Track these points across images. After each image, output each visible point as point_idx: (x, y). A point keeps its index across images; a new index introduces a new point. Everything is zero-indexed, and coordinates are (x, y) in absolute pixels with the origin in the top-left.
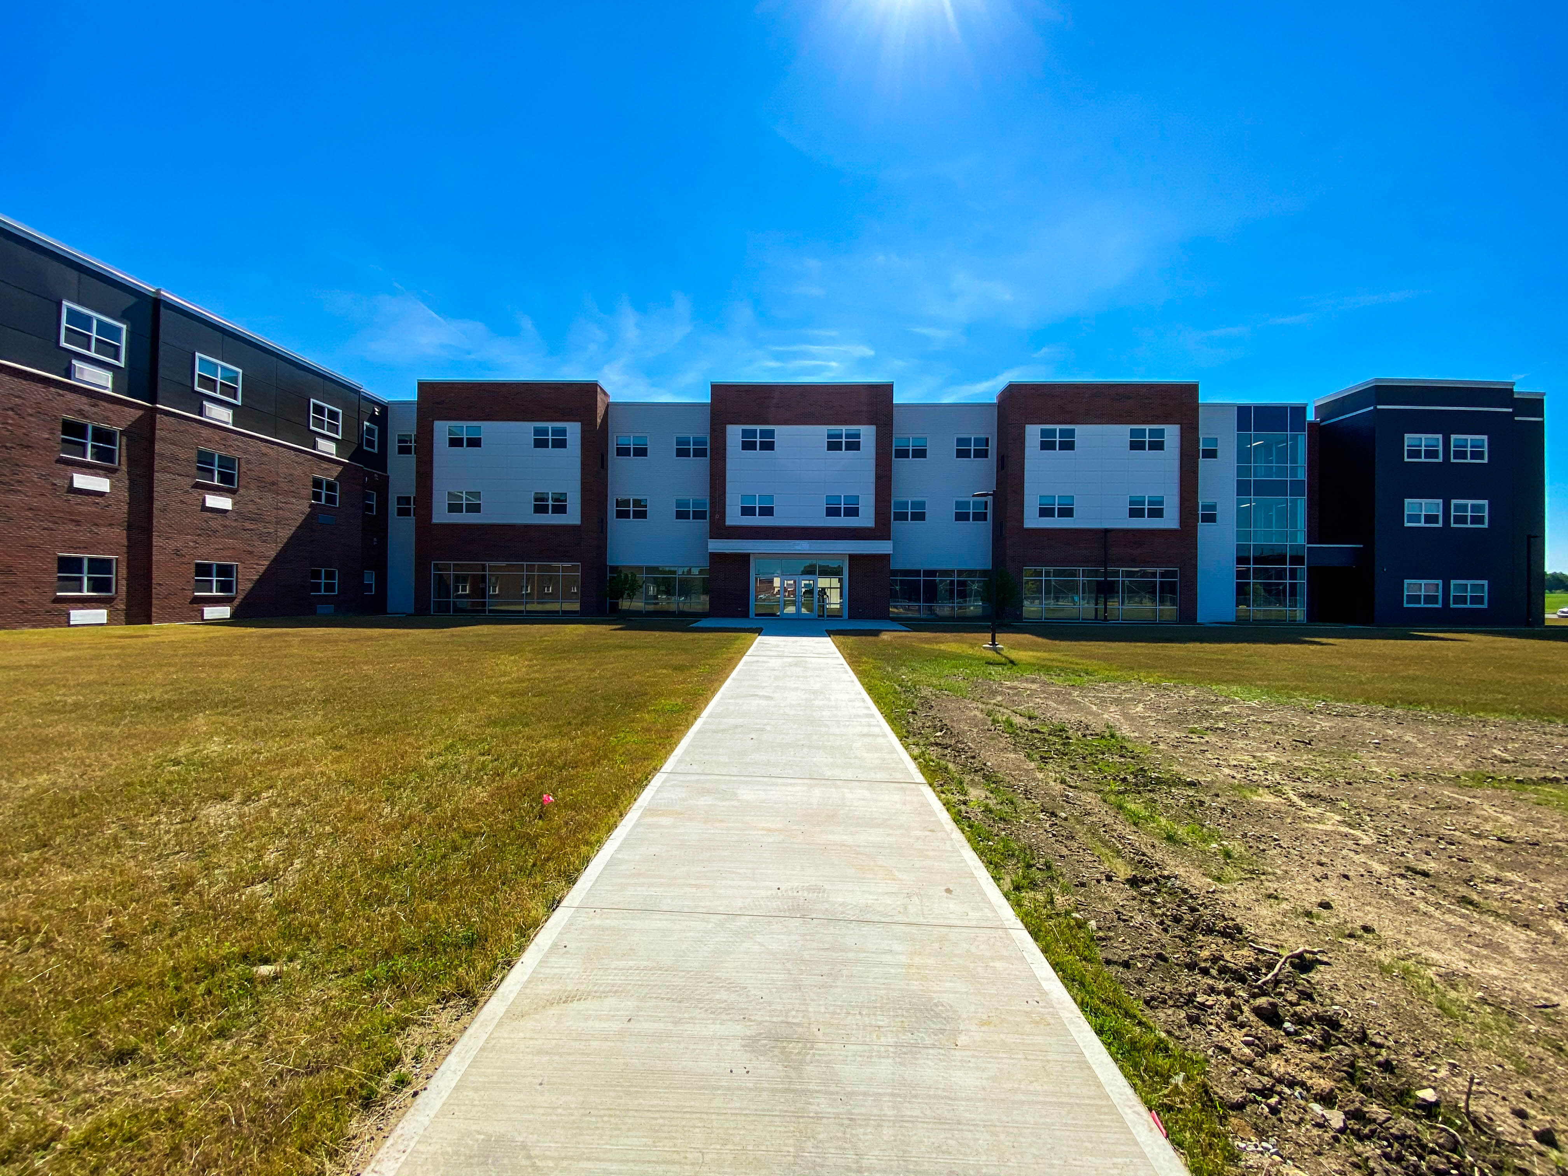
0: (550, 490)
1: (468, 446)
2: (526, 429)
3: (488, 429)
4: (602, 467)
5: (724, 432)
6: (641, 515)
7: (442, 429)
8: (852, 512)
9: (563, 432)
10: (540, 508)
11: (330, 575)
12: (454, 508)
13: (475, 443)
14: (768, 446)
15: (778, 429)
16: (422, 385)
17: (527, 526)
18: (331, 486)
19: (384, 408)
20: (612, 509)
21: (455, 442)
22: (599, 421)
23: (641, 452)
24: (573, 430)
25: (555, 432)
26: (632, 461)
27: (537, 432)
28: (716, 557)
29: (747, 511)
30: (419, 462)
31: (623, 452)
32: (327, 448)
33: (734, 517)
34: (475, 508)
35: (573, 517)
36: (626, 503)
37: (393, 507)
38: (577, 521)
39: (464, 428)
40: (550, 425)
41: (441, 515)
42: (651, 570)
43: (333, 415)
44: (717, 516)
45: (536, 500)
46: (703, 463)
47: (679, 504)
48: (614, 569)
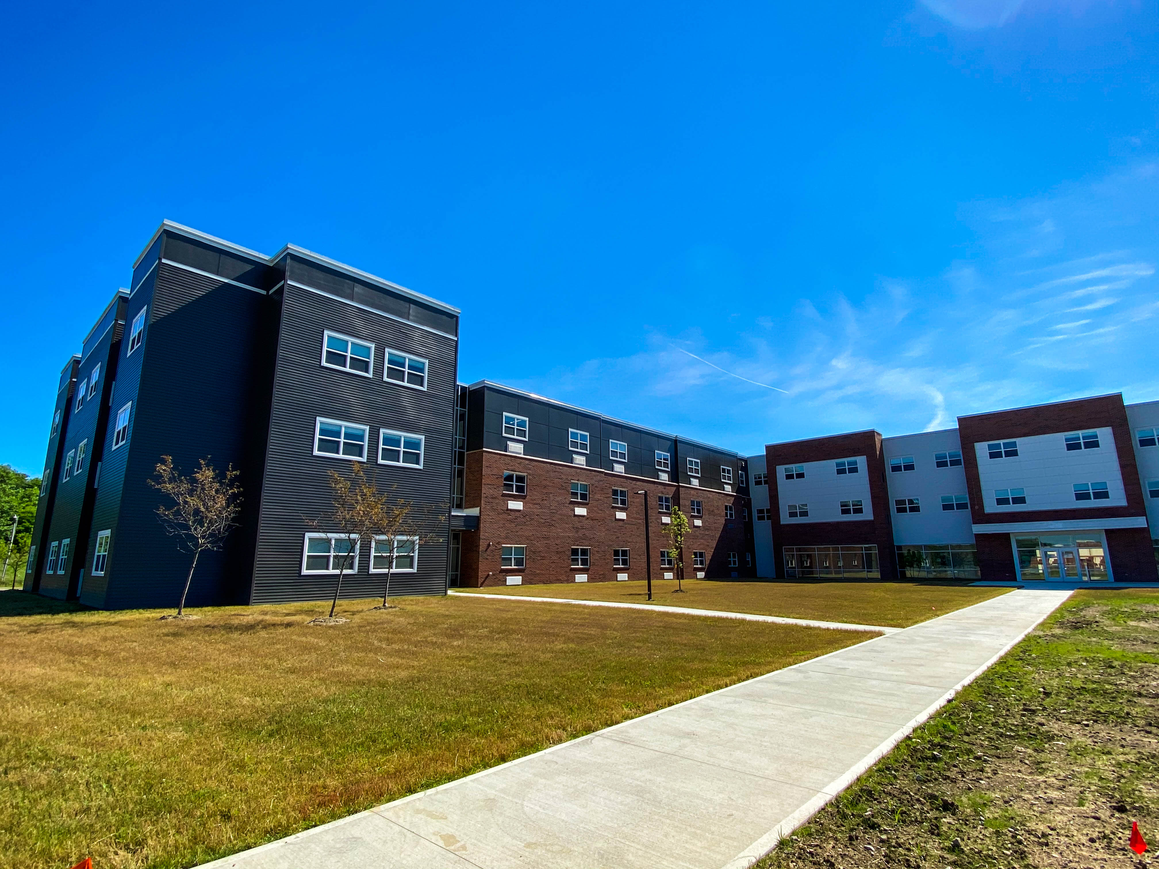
0: (850, 499)
1: (797, 478)
2: (831, 464)
3: (806, 467)
4: (884, 481)
5: (973, 449)
6: (915, 509)
7: (781, 470)
8: (1103, 495)
9: (855, 463)
10: (845, 512)
11: (734, 557)
12: (793, 515)
13: (801, 476)
14: (1014, 453)
15: (1018, 440)
16: (767, 447)
17: (838, 523)
18: (731, 508)
19: (746, 461)
20: (893, 507)
21: (789, 477)
22: (878, 453)
23: (910, 467)
24: (861, 461)
25: (849, 463)
26: (904, 474)
27: (838, 465)
28: (980, 537)
29: (1001, 501)
30: (770, 490)
31: (896, 469)
32: (728, 488)
33: (990, 507)
34: (805, 514)
35: (868, 515)
36: (903, 502)
37: (755, 515)
38: (871, 518)
39: (794, 468)
40: (846, 460)
41: (785, 519)
42: (927, 547)
43: (729, 471)
44: (977, 507)
45: (842, 506)
46: (960, 469)
47: (943, 500)
48: (900, 548)
